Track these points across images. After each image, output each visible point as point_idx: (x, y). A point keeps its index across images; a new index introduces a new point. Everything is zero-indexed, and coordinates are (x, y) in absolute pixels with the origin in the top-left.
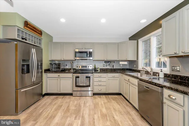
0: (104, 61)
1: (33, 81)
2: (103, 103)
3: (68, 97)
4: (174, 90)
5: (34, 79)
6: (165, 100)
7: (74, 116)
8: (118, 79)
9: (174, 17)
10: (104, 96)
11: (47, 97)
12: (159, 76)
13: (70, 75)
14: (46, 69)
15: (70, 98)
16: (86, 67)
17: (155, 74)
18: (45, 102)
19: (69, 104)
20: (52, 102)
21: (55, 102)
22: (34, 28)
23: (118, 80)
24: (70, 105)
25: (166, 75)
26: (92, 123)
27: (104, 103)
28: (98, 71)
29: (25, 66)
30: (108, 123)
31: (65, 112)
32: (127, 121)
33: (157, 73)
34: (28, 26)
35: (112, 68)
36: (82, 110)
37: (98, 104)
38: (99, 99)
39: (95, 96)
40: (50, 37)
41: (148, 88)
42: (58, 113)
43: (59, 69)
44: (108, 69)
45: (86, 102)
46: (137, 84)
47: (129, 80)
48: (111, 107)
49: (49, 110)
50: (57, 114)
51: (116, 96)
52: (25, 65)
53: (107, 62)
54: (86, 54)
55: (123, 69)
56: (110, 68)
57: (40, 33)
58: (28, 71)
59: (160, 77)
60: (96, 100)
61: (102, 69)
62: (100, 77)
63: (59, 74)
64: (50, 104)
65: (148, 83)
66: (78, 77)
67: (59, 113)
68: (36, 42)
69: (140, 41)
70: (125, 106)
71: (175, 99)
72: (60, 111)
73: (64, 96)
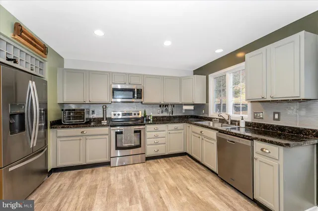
0: (159, 105)
1: (31, 147)
2: (165, 171)
3: (101, 169)
4: (269, 143)
5: (33, 143)
6: (255, 156)
7: (127, 200)
8: (183, 131)
9: (260, 54)
10: (162, 160)
11: (57, 176)
12: (239, 124)
13: (105, 130)
14: (53, 122)
15: (107, 171)
16: (130, 115)
17: (233, 122)
18: (58, 185)
19: (110, 181)
20: (73, 182)
21: (80, 182)
22: (33, 39)
23: (183, 133)
24: (112, 183)
25: (247, 124)
26: (160, 204)
27: (167, 171)
28: (150, 120)
29: (17, 117)
30: (184, 199)
31: (108, 197)
32: (207, 191)
33: (235, 121)
34: (23, 34)
35: (171, 115)
36: (136, 187)
37: (158, 173)
38: (156, 165)
39: (148, 161)
40: (59, 59)
41: (234, 142)
42: (94, 200)
43: (82, 119)
44: (165, 117)
45: (138, 174)
46: (215, 138)
47: (201, 132)
48: (179, 175)
49: (72, 199)
50: (93, 203)
51: (180, 158)
52: (17, 115)
53: (163, 106)
54: (132, 93)
55: (185, 116)
56: (168, 115)
57: (44, 49)
58: (22, 128)
59: (241, 126)
60: (153, 167)
61: (156, 117)
62: (156, 130)
63: (82, 130)
64: (71, 187)
65: (233, 135)
66: (121, 133)
67: (96, 200)
68: (34, 67)
69: (212, 77)
70: (197, 170)
71: (270, 152)
72: (97, 197)
73: (93, 169)
